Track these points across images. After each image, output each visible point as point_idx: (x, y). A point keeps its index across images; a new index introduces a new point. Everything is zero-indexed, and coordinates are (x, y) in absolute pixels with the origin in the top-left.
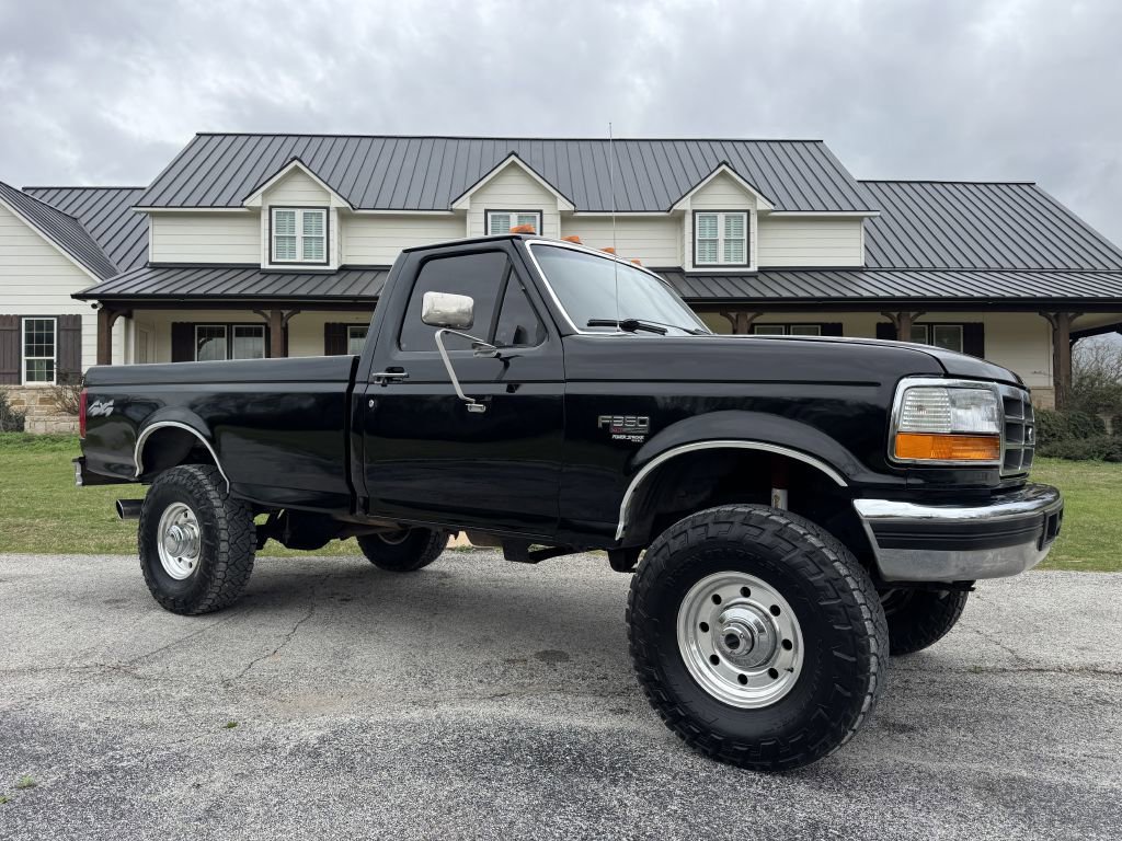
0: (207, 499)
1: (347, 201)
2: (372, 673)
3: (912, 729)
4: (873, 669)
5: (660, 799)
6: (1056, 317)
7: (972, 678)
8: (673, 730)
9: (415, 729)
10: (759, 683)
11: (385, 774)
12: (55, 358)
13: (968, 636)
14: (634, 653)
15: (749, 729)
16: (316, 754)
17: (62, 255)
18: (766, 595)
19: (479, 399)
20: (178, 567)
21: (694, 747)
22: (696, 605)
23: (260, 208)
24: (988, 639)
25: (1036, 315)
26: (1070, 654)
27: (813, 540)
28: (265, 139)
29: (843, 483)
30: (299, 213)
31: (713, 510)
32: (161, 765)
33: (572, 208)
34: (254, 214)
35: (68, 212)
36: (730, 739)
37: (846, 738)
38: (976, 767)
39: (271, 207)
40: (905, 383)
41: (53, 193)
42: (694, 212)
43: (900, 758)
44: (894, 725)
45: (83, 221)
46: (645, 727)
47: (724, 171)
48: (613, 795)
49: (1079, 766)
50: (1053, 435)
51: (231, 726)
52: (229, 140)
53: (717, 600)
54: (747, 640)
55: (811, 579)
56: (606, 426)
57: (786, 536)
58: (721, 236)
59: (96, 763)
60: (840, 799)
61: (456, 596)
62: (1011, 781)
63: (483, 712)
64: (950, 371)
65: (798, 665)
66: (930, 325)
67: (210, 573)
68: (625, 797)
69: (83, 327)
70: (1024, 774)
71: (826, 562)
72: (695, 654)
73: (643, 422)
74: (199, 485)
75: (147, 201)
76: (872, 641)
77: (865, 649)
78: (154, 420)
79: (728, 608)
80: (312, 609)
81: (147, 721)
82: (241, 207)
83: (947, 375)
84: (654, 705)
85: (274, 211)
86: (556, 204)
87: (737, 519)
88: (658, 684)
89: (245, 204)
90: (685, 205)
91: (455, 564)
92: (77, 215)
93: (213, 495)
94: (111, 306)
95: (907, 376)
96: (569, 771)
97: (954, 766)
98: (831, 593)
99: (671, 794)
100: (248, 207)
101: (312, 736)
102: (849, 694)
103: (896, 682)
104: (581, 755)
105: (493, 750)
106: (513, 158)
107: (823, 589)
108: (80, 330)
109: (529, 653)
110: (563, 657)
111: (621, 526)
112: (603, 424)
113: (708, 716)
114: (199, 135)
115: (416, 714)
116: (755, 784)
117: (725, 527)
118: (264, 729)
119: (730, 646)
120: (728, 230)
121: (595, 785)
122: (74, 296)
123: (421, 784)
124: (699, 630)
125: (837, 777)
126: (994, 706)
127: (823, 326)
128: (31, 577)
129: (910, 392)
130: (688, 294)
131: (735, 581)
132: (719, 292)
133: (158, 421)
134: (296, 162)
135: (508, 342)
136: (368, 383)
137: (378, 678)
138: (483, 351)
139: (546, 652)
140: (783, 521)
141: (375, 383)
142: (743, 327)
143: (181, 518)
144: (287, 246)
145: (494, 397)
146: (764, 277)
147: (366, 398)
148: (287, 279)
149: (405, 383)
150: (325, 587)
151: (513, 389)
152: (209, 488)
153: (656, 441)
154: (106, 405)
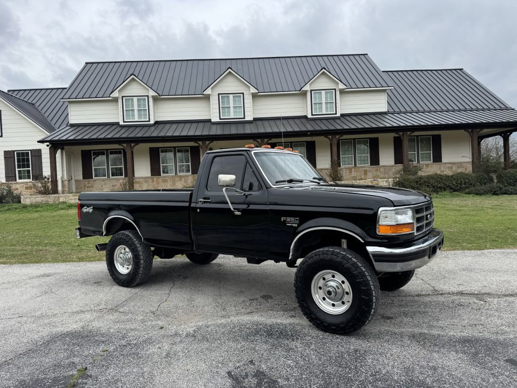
0: (134, 244)
1: (156, 92)
2: (204, 307)
3: (392, 318)
4: (374, 301)
5: (308, 345)
6: (472, 131)
7: (416, 298)
8: (311, 322)
9: (225, 326)
10: (339, 306)
12: (30, 169)
13: (419, 282)
15: (336, 321)
16: (194, 336)
17: (31, 123)
18: (340, 278)
19: (238, 210)
20: (123, 270)
21: (318, 328)
22: (317, 282)
23: (118, 97)
24: (426, 283)
25: (463, 131)
26: (454, 287)
27: (354, 260)
28: (117, 64)
29: (363, 241)
30: (135, 99)
31: (322, 250)
32: (145, 342)
33: (257, 91)
34: (115, 100)
35: (30, 101)
36: (330, 325)
37: (367, 323)
38: (410, 330)
39: (123, 97)
40: (381, 209)
41: (22, 92)
42: (311, 91)
43: (387, 328)
44: (386, 317)
45: (37, 105)
46: (301, 322)
47: (324, 72)
48: (293, 344)
49: (444, 328)
50: (471, 184)
51: (162, 328)
52: (100, 65)
53: (324, 279)
54: (334, 292)
55: (354, 272)
57: (345, 259)
58: (324, 101)
59: (123, 342)
60: (365, 342)
61: (227, 274)
62: (421, 334)
63: (246, 319)
64: (395, 204)
65: (351, 300)
66: (417, 136)
67: (137, 272)
68: (297, 344)
69: (42, 154)
70: (426, 331)
71: (358, 267)
72: (317, 297)
73: (297, 220)
74: (131, 239)
75: (67, 96)
76: (374, 292)
77: (371, 295)
78: (111, 215)
79: (328, 281)
80: (174, 282)
81: (132, 328)
82: (109, 97)
83: (395, 206)
84: (305, 314)
85: (124, 99)
86: (250, 90)
87: (330, 253)
88: (306, 307)
89: (111, 96)
90: (307, 88)
91: (223, 260)
92: (34, 102)
93: (136, 242)
94: (55, 145)
96: (278, 337)
97: (403, 330)
98: (360, 277)
99: (311, 343)
100: (113, 97)
101: (191, 330)
102: (367, 309)
103: (389, 301)
104: (281, 332)
105: (252, 332)
106: (230, 70)
107: (358, 276)
108: (41, 156)
109: (258, 296)
110: (271, 297)
111: (291, 254)
112: (283, 220)
113: (322, 317)
114: (87, 63)
115: (223, 321)
116: (338, 339)
117: (326, 255)
118: (173, 329)
119: (329, 294)
120: (326, 98)
121: (287, 342)
122: (38, 142)
123: (231, 344)
124: (319, 290)
125: (365, 335)
126: (422, 309)
127: (370, 139)
128: (59, 274)
129: (383, 212)
130: (310, 128)
131: (330, 273)
132: (323, 127)
133: (113, 215)
134: (133, 76)
135: (247, 190)
136: (196, 203)
137: (206, 308)
138: (239, 193)
139: (264, 296)
140: (344, 253)
141: (199, 203)
142: (335, 142)
143: (123, 251)
144: (131, 114)
145: (243, 209)
146: (343, 118)
147: (195, 208)
148: (132, 129)
149: (210, 203)
150: (175, 273)
151: (249, 206)
152: (135, 240)
153: (302, 226)
154: (89, 208)
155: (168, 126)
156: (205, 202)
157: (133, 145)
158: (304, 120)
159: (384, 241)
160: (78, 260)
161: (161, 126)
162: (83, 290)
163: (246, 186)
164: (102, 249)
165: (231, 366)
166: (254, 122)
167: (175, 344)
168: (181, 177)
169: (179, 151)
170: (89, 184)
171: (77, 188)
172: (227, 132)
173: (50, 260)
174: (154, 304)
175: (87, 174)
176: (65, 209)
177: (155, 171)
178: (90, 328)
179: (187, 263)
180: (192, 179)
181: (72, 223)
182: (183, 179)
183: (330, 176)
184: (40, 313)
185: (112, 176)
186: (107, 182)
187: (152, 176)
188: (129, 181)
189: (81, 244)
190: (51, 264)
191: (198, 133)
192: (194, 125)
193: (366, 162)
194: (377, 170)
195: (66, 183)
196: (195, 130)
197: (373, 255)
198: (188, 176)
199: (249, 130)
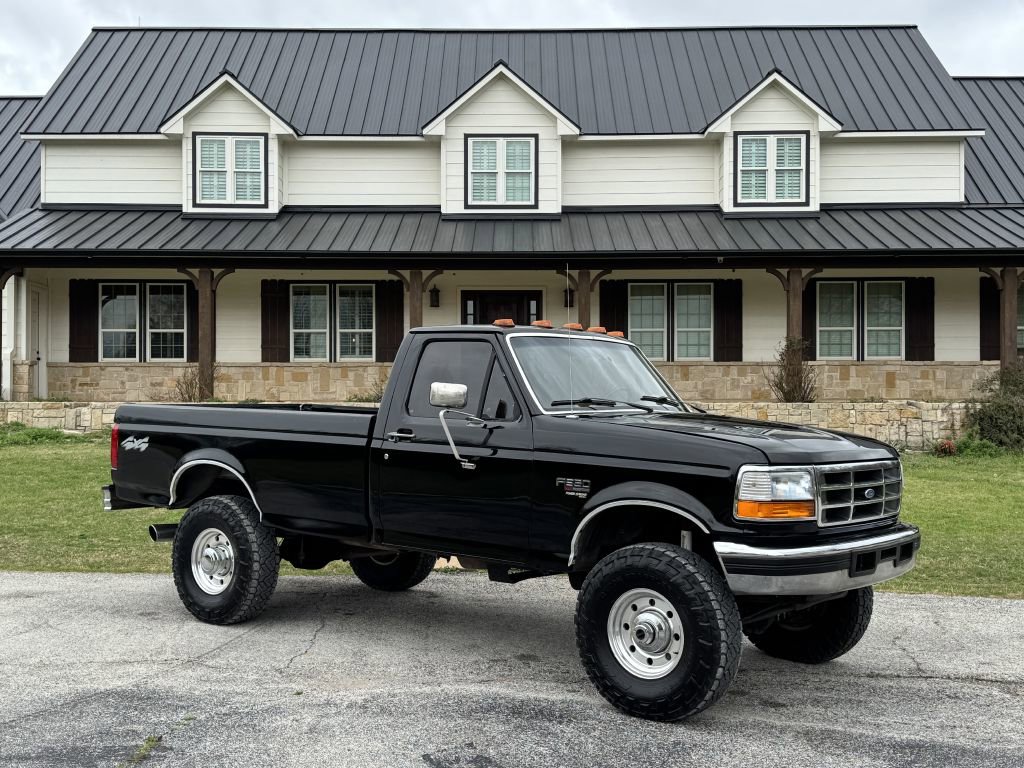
0: (241, 526)
1: (289, 124)
2: (387, 666)
3: (783, 706)
4: (723, 650)
5: (587, 731)
8: (605, 697)
9: (428, 696)
10: (659, 663)
11: (413, 716)
13: (892, 652)
14: (580, 645)
15: (652, 692)
16: (364, 707)
18: (664, 605)
19: (470, 459)
20: (211, 584)
21: (617, 707)
22: (620, 611)
23: (181, 135)
24: (907, 655)
26: (968, 667)
27: (690, 568)
28: (181, 35)
29: (707, 532)
30: (230, 142)
31: (632, 547)
33: (577, 132)
34: (174, 142)
39: (195, 134)
40: (744, 468)
42: (736, 134)
46: (592, 700)
47: (775, 82)
48: (557, 728)
51: (299, 694)
52: (135, 37)
53: (635, 608)
54: (650, 633)
55: (687, 593)
56: (562, 485)
57: (674, 565)
58: (772, 165)
59: (223, 710)
60: (702, 734)
62: (825, 731)
63: (474, 689)
64: (772, 461)
65: (681, 651)
67: (244, 589)
68: (565, 729)
71: (696, 583)
72: (619, 646)
73: (586, 484)
74: (233, 514)
75: (40, 124)
76: (723, 634)
77: (717, 638)
78: (191, 458)
79: (642, 613)
80: (322, 622)
81: (238, 691)
82: (157, 133)
83: (771, 464)
84: (593, 680)
85: (198, 139)
86: (556, 127)
87: (645, 553)
88: (594, 665)
89: (162, 130)
90: (724, 125)
91: (441, 585)
93: (246, 522)
94: (3, 265)
95: (745, 464)
96: (532, 717)
97: (793, 724)
98: (698, 602)
100: (167, 135)
101: (357, 699)
102: (708, 667)
104: (541, 711)
105: (482, 707)
106: (501, 68)
107: (694, 599)
109: (509, 656)
110: (534, 658)
111: (572, 556)
112: (560, 484)
113: (625, 685)
114: (96, 31)
115: (427, 689)
117: (638, 558)
118: (322, 696)
119: (640, 638)
120: (780, 159)
121: (547, 724)
123: (441, 723)
124: (623, 628)
127: (909, 281)
128: (53, 593)
129: (745, 475)
130: (725, 244)
131: (645, 595)
132: (765, 241)
133: (191, 460)
134: (226, 77)
135: (493, 416)
136: (384, 440)
137: (392, 669)
138: (472, 424)
139: (523, 656)
140: (673, 555)
141: (388, 440)
142: (798, 286)
143: (213, 542)
144: (215, 183)
145: (482, 458)
146: (828, 218)
147: (382, 451)
148: (216, 227)
149: (412, 442)
150: (327, 604)
151: (495, 453)
152: (242, 517)
153: (594, 497)
154: (140, 441)
155: (317, 221)
156: (401, 439)
157: (217, 271)
158: (710, 220)
159: (745, 531)
160: (88, 568)
161: (298, 222)
162: (119, 627)
163: (491, 409)
164: (164, 537)
165: (431, 749)
166: (564, 220)
167: (327, 715)
168: (345, 368)
169: (343, 293)
170: (86, 375)
171: (51, 386)
172: (483, 246)
173: (20, 564)
174: (279, 658)
175: (83, 348)
176: (24, 443)
177: (274, 349)
178: (151, 686)
179: (354, 586)
180: (377, 377)
181: (52, 480)
182: (351, 375)
183: (779, 386)
184: (37, 661)
185: (153, 356)
186: (138, 372)
187: (264, 360)
188: (202, 372)
189: (87, 534)
190: (26, 574)
191: (401, 246)
192: (392, 222)
193: (894, 348)
194: (925, 375)
195: (24, 370)
196: (392, 236)
197: (724, 559)
198: (365, 366)
199: (547, 241)
